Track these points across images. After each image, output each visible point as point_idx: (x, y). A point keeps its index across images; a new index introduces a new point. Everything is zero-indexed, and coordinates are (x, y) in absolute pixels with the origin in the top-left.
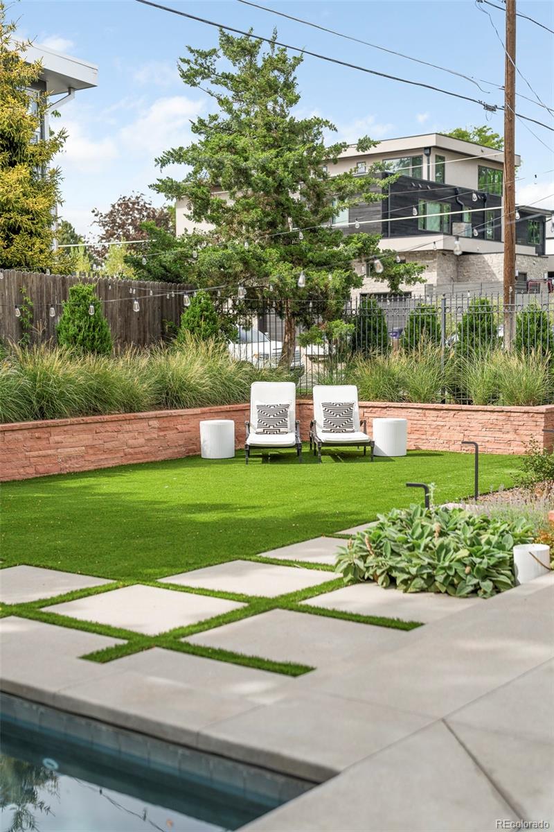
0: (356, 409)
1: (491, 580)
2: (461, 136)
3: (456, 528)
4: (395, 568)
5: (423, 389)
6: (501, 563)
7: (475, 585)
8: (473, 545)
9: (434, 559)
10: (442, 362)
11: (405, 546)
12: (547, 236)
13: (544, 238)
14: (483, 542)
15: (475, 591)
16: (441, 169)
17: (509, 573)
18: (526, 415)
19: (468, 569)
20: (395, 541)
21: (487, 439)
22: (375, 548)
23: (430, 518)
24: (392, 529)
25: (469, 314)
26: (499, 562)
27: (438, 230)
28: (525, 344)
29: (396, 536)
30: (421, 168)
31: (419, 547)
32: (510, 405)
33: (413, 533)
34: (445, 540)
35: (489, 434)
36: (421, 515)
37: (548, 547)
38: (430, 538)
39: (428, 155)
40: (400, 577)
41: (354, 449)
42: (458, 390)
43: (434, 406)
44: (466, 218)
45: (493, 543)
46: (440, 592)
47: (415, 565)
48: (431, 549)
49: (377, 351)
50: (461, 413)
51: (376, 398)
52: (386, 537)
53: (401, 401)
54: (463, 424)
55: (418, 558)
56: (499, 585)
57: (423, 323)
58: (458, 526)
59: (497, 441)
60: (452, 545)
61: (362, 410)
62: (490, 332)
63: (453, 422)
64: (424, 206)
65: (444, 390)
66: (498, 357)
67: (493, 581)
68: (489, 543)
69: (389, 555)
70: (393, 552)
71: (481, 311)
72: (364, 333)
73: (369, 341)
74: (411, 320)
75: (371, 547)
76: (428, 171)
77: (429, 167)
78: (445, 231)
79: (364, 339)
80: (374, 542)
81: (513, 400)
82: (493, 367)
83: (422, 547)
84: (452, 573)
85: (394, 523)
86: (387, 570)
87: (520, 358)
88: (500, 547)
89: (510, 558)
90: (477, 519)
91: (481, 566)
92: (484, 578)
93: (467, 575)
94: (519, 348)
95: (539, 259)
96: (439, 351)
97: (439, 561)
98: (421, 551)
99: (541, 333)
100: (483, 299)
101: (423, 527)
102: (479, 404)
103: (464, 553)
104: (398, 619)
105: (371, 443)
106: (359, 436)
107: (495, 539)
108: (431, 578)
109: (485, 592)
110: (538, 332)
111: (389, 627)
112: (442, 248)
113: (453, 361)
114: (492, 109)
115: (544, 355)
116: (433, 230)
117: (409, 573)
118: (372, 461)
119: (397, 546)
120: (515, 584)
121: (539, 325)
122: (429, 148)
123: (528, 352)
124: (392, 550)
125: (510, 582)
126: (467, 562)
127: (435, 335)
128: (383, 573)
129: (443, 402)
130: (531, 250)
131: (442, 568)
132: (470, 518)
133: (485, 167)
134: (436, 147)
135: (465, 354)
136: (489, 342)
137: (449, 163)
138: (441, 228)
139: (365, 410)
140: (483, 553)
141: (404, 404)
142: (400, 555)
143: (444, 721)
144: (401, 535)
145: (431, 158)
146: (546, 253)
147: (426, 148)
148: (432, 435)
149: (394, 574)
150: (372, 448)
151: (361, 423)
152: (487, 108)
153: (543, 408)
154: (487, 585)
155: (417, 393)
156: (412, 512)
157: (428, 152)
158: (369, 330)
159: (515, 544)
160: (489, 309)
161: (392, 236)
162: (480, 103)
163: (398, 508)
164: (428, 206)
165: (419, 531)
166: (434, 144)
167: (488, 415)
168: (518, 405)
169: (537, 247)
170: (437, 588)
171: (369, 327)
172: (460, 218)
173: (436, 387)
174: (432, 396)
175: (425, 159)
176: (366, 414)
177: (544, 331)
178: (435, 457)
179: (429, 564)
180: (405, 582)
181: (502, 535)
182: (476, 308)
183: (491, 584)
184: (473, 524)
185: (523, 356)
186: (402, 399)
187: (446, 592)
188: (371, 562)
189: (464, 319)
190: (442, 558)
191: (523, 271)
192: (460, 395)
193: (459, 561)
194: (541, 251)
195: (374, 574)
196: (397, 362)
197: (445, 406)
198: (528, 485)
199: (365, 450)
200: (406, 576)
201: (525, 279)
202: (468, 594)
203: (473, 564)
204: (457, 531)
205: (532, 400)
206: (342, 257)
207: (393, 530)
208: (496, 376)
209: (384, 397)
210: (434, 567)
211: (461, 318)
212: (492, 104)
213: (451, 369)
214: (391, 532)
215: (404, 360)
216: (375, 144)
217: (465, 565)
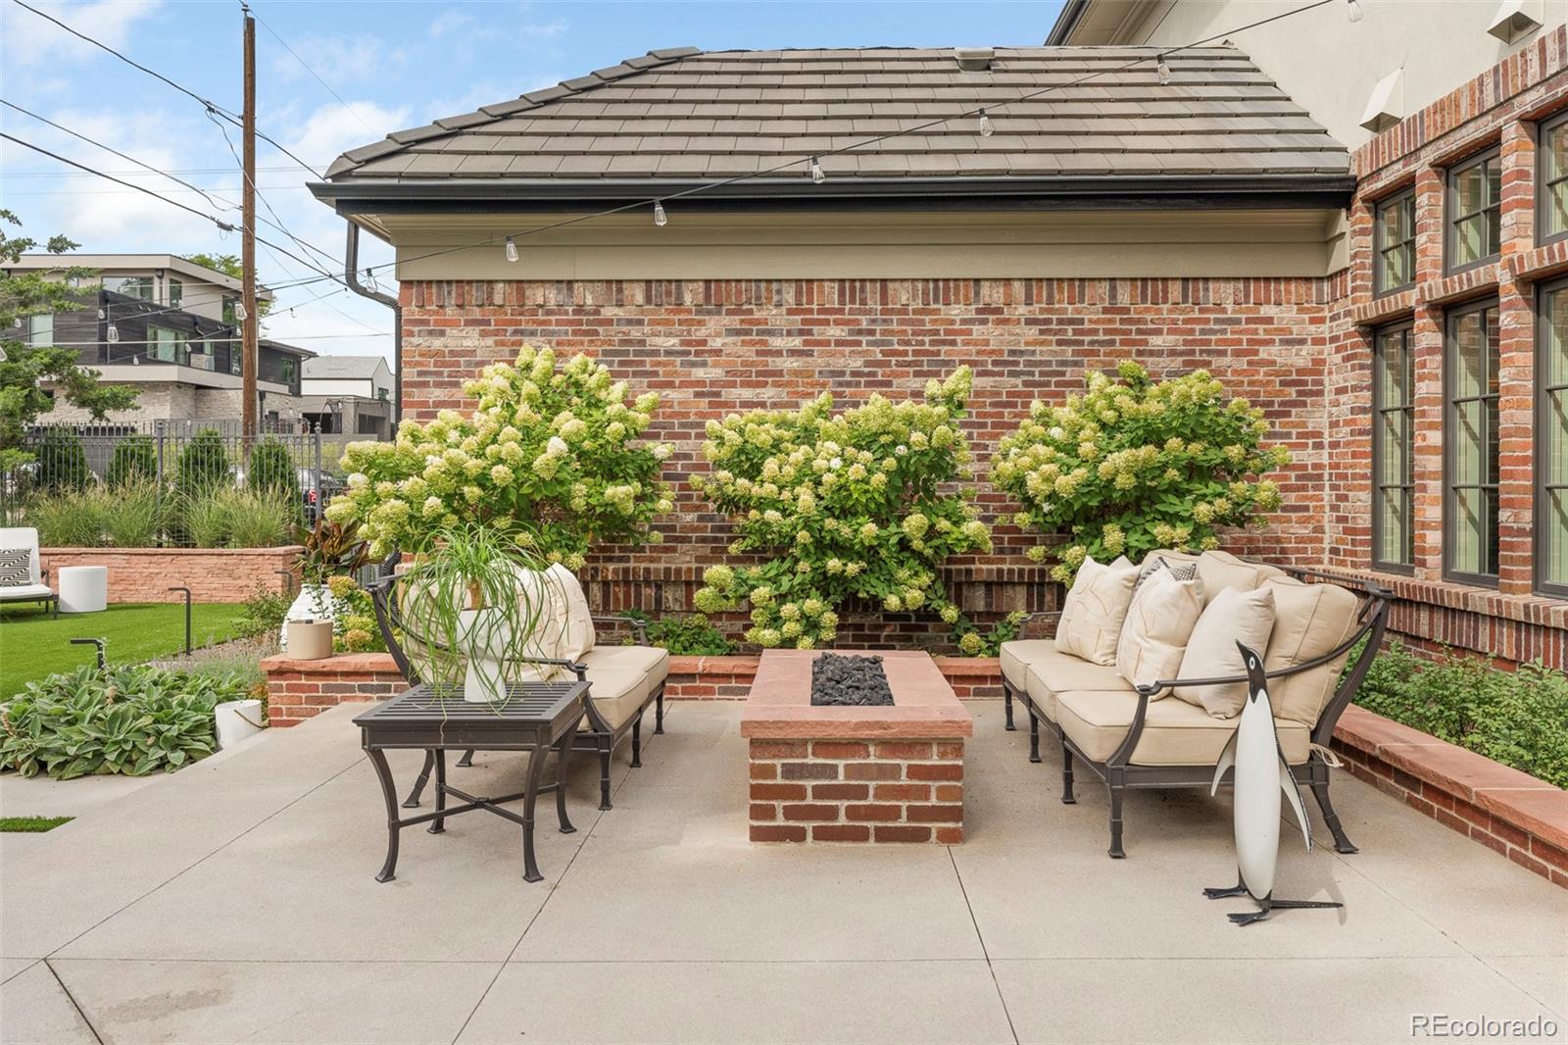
0: (35, 556)
1: (182, 750)
2: (203, 262)
3: (140, 691)
4: (46, 750)
5: (132, 531)
6: (199, 726)
7: (161, 758)
8: (160, 709)
9: (104, 732)
10: (159, 500)
11: (62, 720)
12: (303, 376)
13: (299, 379)
14: (174, 704)
15: (162, 765)
16: (176, 294)
17: (209, 738)
18: (261, 558)
19: (151, 741)
20: (49, 715)
21: (213, 586)
22: (18, 727)
23: (103, 680)
24: (46, 699)
25: (193, 447)
26: (197, 726)
27: (172, 360)
28: (261, 481)
29: (49, 708)
30: (151, 289)
31: (84, 717)
32: (243, 547)
33: (76, 703)
34: (121, 707)
35: (216, 580)
36: (91, 679)
37: (259, 702)
38: (99, 706)
39: (160, 277)
40: (53, 761)
41: (34, 605)
42: (179, 531)
43: (147, 550)
44: (207, 349)
45: (189, 704)
46: (112, 773)
47: (77, 742)
48: (100, 719)
49: (69, 488)
50: (180, 558)
51: (67, 543)
52: (35, 710)
53: (102, 546)
54: (183, 570)
55: (81, 733)
56: (192, 754)
57: (133, 456)
58: (143, 688)
59: (225, 588)
60: (132, 711)
61: (46, 559)
62: (220, 468)
63: (171, 568)
64: (155, 334)
65: (160, 532)
66: (228, 494)
67: (186, 751)
68: (182, 704)
69: (38, 733)
70: (44, 729)
71: (207, 443)
72: (53, 466)
73: (59, 475)
74: (118, 451)
75: (10, 726)
76: (160, 294)
77: (161, 288)
78: (182, 362)
79: (52, 473)
80: (16, 720)
81: (246, 541)
82: (221, 505)
83: (88, 718)
84: (128, 747)
85: (49, 692)
86: (34, 753)
87: (255, 495)
88: (197, 707)
89: (210, 721)
90: (170, 679)
91: (169, 734)
92: (174, 748)
93: (150, 746)
94: (254, 486)
95: (292, 398)
96: (155, 487)
97: (111, 733)
98: (85, 724)
99: (280, 469)
100: (210, 429)
101: (91, 693)
102: (204, 547)
103: (145, 721)
104: (39, 818)
105: (55, 597)
106: (39, 589)
107: (190, 699)
108: (99, 755)
109: (175, 766)
110: (276, 467)
111: (22, 830)
112: (176, 379)
113: (172, 499)
114: (229, 228)
115: (283, 492)
116: (166, 360)
117: (66, 754)
118: (55, 618)
119: (52, 720)
120: (216, 749)
121: (277, 460)
122: (163, 270)
123: (264, 490)
124: (43, 726)
125: (208, 749)
126: (151, 732)
127: (149, 468)
128: (29, 757)
129: (160, 545)
130: (285, 389)
131: (115, 743)
132: (160, 676)
133: (230, 298)
134: (170, 270)
135: (188, 491)
136: (217, 479)
137: (187, 288)
138: (176, 358)
139: (51, 558)
140: (175, 717)
141: (105, 550)
142: (55, 733)
143: (45, 959)
144: (57, 706)
145: (164, 280)
146: (303, 393)
147: (157, 270)
148: (142, 585)
149: (44, 758)
150: (56, 603)
151: (43, 574)
152: (221, 226)
153: (281, 550)
154: (177, 757)
155: (123, 536)
156: (78, 676)
157: (160, 274)
158: (60, 462)
159: (219, 702)
160: (217, 441)
161: (115, 363)
162: (213, 219)
163: (55, 672)
164: (160, 333)
165: (86, 697)
166: (168, 266)
167: (215, 559)
168: (252, 546)
169: (290, 387)
170: (108, 768)
171: (60, 458)
172: (199, 349)
173: (150, 530)
174: (145, 539)
175: (156, 281)
176: (52, 564)
177: (283, 466)
178: (145, 610)
179: (97, 739)
180: (61, 766)
181: (202, 692)
182: (202, 440)
183: (182, 754)
184: (163, 684)
185: (258, 493)
186: (101, 544)
187: (120, 772)
188: (10, 746)
189: (187, 451)
190: (116, 730)
191: (274, 409)
192: (181, 537)
193: (139, 730)
194: (296, 391)
195: (14, 762)
196: (98, 499)
197: (160, 550)
198: (249, 634)
199: (47, 606)
200: (62, 759)
201: (277, 418)
202: (151, 770)
203: (159, 733)
204: (140, 694)
205: (267, 540)
206: (21, 373)
207: (47, 701)
208: (225, 515)
209: (79, 542)
210: (104, 743)
211: (182, 449)
212: (228, 223)
213: (170, 507)
214: (44, 703)
215: (106, 497)
216: (73, 246)
217: (148, 735)
